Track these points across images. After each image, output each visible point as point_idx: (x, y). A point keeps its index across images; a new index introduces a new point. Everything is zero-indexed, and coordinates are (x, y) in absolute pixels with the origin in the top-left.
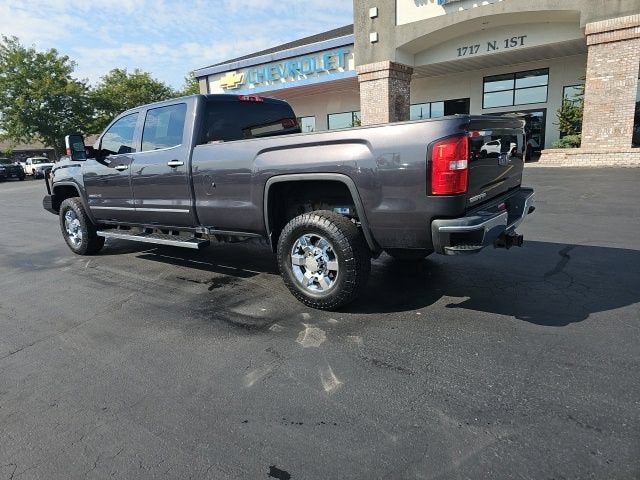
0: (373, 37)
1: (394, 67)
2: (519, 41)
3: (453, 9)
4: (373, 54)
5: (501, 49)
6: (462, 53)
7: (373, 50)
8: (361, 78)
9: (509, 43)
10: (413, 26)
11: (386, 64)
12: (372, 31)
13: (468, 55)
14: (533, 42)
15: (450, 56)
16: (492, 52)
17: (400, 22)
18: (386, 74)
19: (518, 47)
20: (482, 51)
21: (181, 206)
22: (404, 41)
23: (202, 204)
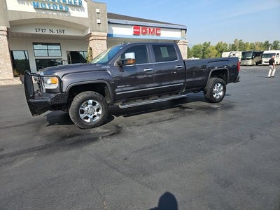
1: (8, 32)
2: (62, 32)
3: (40, 11)
5: (56, 33)
6: (38, 31)
9: (59, 32)
10: (20, 12)
11: (5, 28)
13: (40, 32)
14: (68, 33)
15: (32, 31)
16: (51, 33)
17: (9, 9)
18: (6, 33)
19: (62, 34)
20: (47, 32)
21: (179, 83)
22: (14, 19)
23: (187, 80)
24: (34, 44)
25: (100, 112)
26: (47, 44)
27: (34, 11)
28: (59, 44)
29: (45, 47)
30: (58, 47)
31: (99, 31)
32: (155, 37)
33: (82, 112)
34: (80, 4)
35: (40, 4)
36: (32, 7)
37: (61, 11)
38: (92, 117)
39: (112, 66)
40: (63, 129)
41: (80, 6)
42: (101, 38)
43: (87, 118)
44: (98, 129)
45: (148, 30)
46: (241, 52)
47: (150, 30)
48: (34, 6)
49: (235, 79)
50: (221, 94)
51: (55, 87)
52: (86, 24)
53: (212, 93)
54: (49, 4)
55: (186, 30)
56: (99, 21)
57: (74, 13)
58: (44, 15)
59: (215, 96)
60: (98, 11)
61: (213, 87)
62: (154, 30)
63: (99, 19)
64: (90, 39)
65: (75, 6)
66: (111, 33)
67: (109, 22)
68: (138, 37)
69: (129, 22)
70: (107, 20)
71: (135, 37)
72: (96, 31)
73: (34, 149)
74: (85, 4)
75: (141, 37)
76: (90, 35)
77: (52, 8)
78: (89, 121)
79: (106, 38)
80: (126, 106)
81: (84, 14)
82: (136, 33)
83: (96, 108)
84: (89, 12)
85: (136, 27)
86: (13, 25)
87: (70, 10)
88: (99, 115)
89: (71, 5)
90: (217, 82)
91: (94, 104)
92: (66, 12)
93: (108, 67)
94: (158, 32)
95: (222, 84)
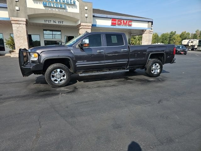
0: (17, 8)
1: (27, 22)
2: (62, 22)
3: (47, 8)
4: (17, 15)
5: (57, 23)
6: (46, 22)
7: (17, 13)
8: (12, 22)
9: (59, 22)
10: (34, 9)
11: (25, 20)
12: (16, 6)
13: (47, 23)
14: (65, 23)
15: (42, 22)
16: (55, 23)
17: (28, 6)
18: (25, 23)
19: (61, 24)
20: (52, 23)
21: (124, 61)
22: (30, 13)
23: (131, 60)
24: (44, 30)
25: (65, 77)
26: (52, 31)
27: (44, 8)
28: (60, 31)
29: (51, 32)
30: (59, 33)
31: (86, 23)
32: (128, 27)
33: (53, 76)
34: (74, 3)
35: (47, 3)
36: (43, 5)
37: (61, 8)
38: (59, 80)
39: (75, 47)
40: (42, 86)
41: (74, 5)
42: (87, 27)
43: (56, 80)
44: (63, 89)
45: (122, 22)
46: (198, 40)
47: (124, 22)
48: (44, 5)
49: (171, 61)
50: (159, 71)
51: (36, 59)
52: (78, 17)
53: (150, 70)
54: (53, 4)
55: (152, 22)
56: (86, 15)
57: (70, 10)
58: (50, 11)
59: (153, 72)
60: (86, 8)
61: (152, 65)
62: (127, 22)
63: (86, 13)
64: (80, 27)
65: (71, 5)
66: (94, 24)
67: (94, 16)
68: (114, 27)
69: (109, 16)
70: (92, 14)
71: (112, 27)
72: (84, 22)
73: (18, 97)
74: (77, 3)
75: (117, 27)
76: (80, 25)
77: (55, 6)
78: (57, 82)
79: (90, 27)
80: (83, 75)
81: (76, 10)
82: (113, 24)
83: (62, 74)
84: (80, 9)
85: (114, 19)
86: (30, 17)
87: (67, 8)
88: (64, 79)
89: (68, 4)
90: (155, 63)
91: (61, 72)
92: (64, 9)
93: (72, 48)
94: (130, 24)
95: (160, 64)
